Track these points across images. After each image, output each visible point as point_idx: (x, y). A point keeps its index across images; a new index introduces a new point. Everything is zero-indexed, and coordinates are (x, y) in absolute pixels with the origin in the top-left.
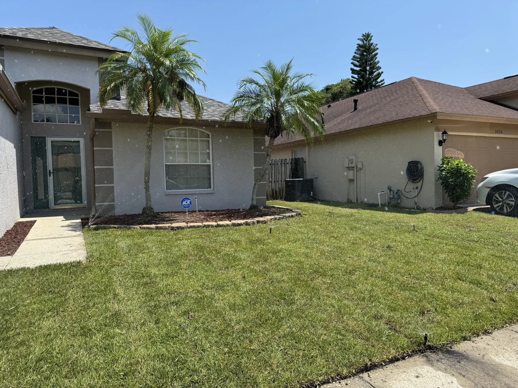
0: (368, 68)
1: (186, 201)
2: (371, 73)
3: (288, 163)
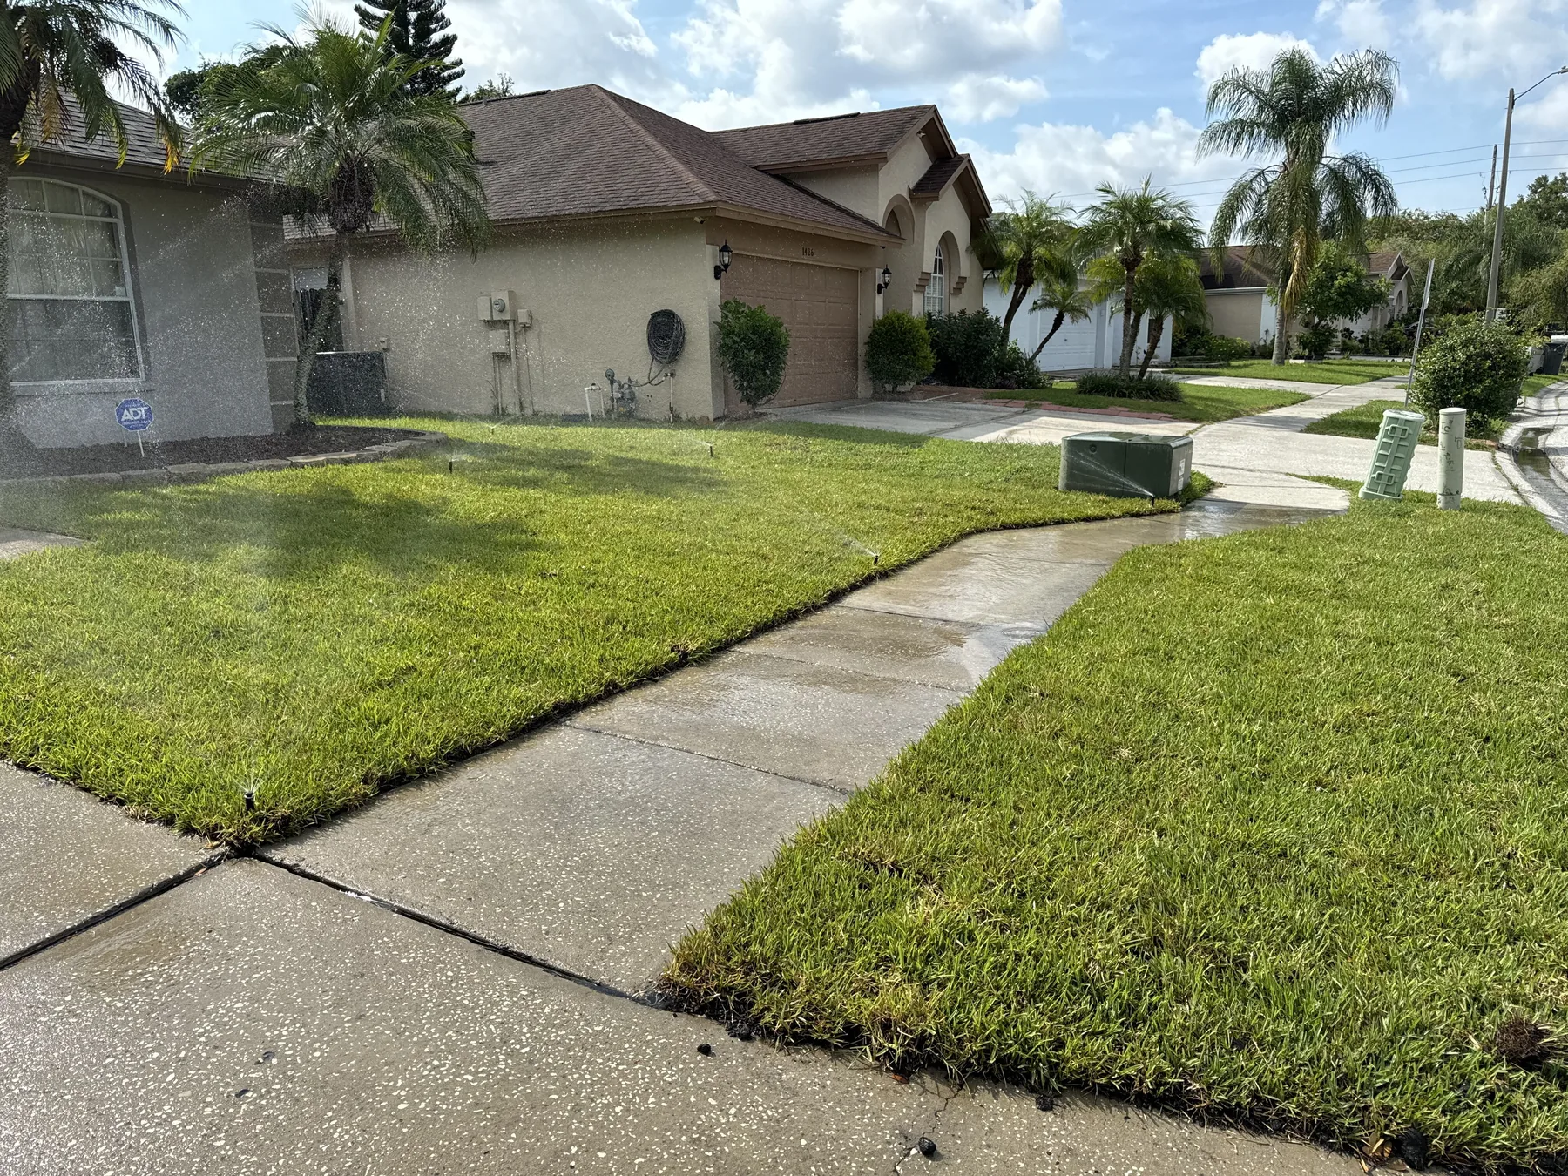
0: (413, 16)
1: (131, 410)
2: (423, 33)
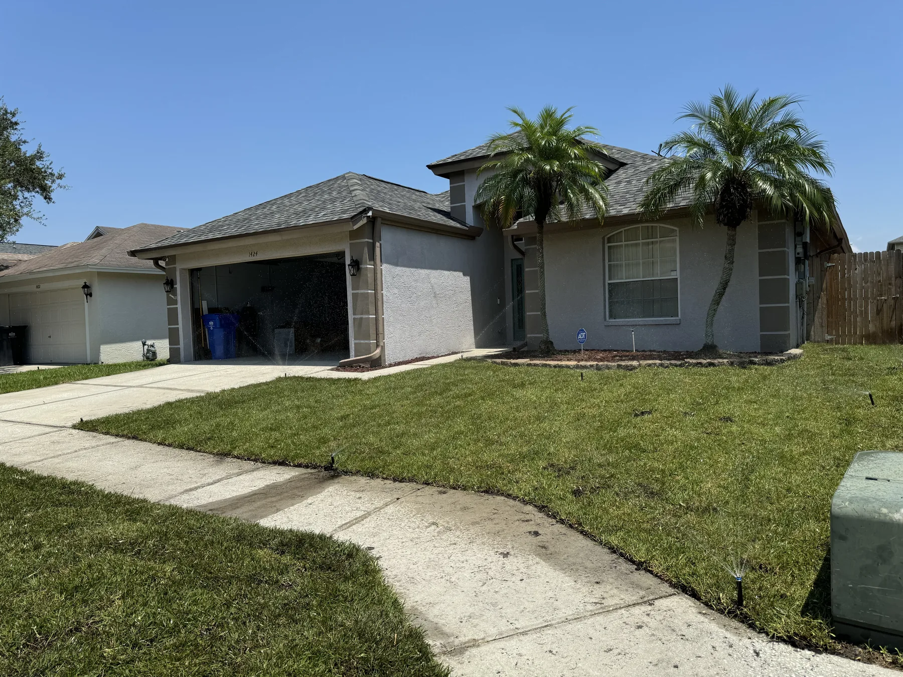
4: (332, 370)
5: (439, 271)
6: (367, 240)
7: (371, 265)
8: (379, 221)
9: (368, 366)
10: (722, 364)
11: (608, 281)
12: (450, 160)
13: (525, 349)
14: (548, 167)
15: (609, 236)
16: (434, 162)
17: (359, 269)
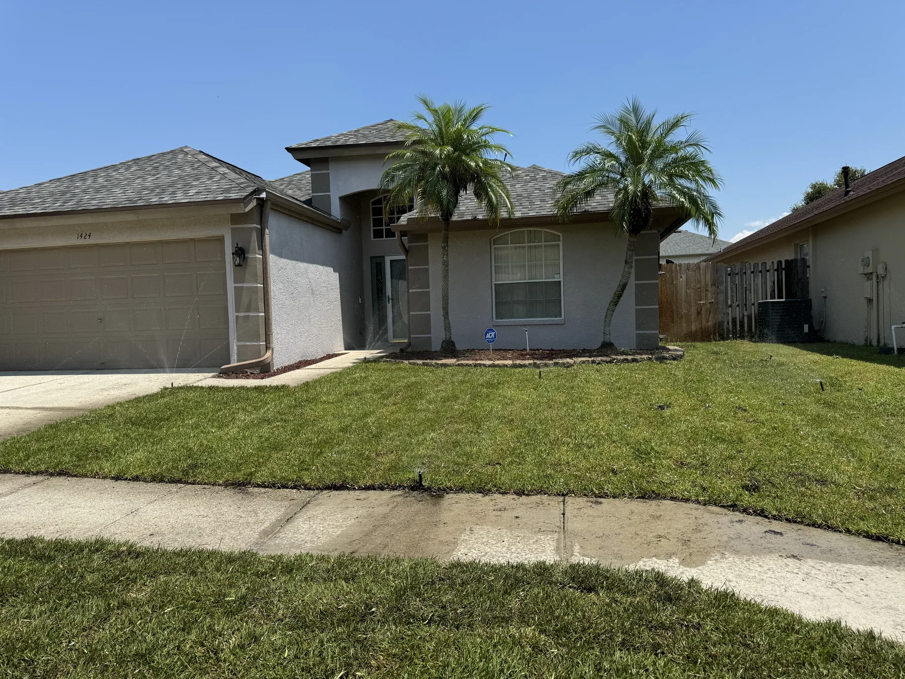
1: (489, 333)
3: (768, 271)
4: (214, 377)
5: (315, 265)
6: (255, 225)
7: (260, 255)
8: (269, 205)
9: (257, 371)
10: (643, 360)
11: (494, 282)
12: (313, 145)
13: (409, 350)
14: (473, 164)
15: (494, 238)
16: (294, 145)
17: (244, 259)
